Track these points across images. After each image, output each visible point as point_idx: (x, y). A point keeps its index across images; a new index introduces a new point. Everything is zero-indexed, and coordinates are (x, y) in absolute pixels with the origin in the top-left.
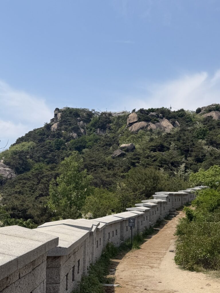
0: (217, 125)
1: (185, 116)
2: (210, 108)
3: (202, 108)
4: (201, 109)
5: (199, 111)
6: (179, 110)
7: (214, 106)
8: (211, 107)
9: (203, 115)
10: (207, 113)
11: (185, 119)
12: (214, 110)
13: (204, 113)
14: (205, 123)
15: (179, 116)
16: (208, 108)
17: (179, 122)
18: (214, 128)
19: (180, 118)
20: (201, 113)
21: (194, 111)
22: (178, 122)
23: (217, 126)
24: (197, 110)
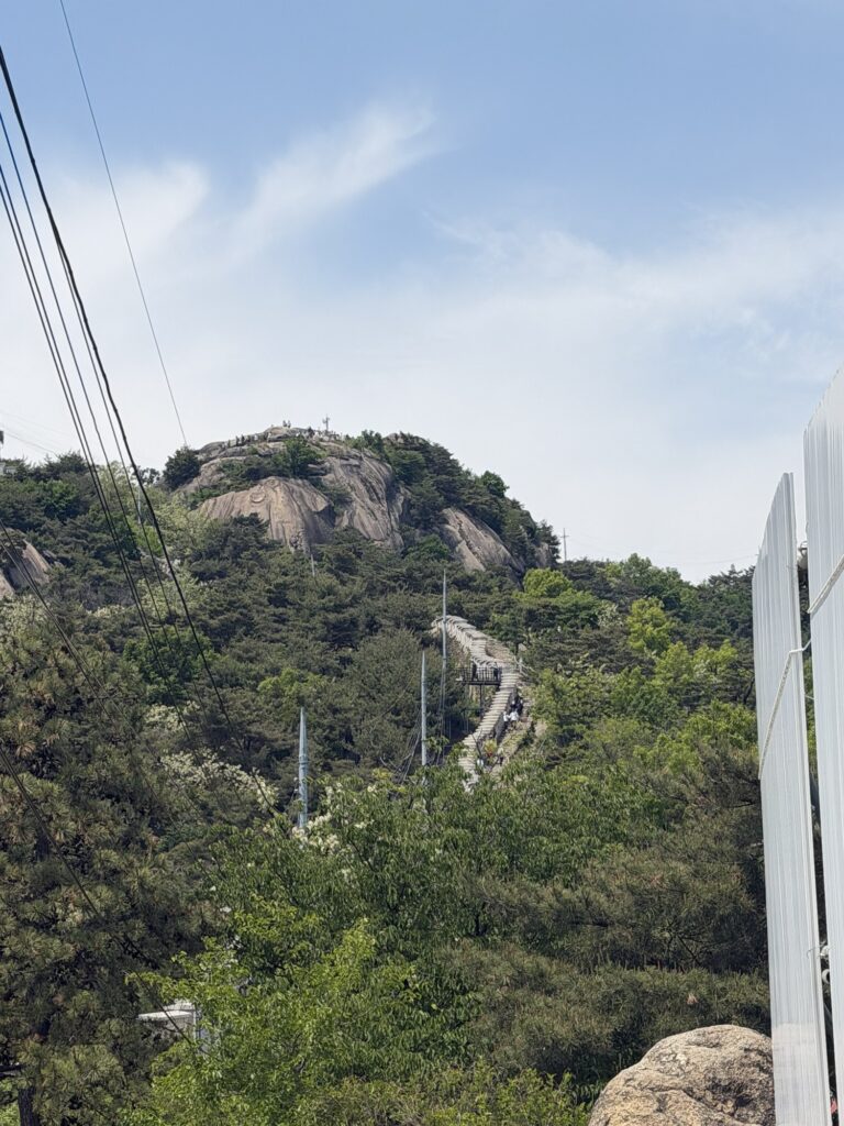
0: (271, 601)
1: (87, 509)
2: (255, 452)
3: (207, 449)
4: (200, 457)
5: (184, 467)
6: (55, 460)
7: (279, 439)
8: (262, 448)
9: (211, 501)
10: (238, 489)
11: (86, 536)
12: (281, 474)
13: (214, 490)
14: (214, 565)
15: (50, 511)
16: (241, 453)
17: (48, 553)
18: (250, 628)
19: (55, 524)
20: (196, 482)
21: (153, 472)
22: (40, 552)
23: (272, 609)
24: (172, 464)
